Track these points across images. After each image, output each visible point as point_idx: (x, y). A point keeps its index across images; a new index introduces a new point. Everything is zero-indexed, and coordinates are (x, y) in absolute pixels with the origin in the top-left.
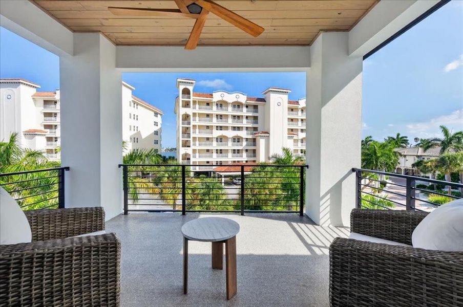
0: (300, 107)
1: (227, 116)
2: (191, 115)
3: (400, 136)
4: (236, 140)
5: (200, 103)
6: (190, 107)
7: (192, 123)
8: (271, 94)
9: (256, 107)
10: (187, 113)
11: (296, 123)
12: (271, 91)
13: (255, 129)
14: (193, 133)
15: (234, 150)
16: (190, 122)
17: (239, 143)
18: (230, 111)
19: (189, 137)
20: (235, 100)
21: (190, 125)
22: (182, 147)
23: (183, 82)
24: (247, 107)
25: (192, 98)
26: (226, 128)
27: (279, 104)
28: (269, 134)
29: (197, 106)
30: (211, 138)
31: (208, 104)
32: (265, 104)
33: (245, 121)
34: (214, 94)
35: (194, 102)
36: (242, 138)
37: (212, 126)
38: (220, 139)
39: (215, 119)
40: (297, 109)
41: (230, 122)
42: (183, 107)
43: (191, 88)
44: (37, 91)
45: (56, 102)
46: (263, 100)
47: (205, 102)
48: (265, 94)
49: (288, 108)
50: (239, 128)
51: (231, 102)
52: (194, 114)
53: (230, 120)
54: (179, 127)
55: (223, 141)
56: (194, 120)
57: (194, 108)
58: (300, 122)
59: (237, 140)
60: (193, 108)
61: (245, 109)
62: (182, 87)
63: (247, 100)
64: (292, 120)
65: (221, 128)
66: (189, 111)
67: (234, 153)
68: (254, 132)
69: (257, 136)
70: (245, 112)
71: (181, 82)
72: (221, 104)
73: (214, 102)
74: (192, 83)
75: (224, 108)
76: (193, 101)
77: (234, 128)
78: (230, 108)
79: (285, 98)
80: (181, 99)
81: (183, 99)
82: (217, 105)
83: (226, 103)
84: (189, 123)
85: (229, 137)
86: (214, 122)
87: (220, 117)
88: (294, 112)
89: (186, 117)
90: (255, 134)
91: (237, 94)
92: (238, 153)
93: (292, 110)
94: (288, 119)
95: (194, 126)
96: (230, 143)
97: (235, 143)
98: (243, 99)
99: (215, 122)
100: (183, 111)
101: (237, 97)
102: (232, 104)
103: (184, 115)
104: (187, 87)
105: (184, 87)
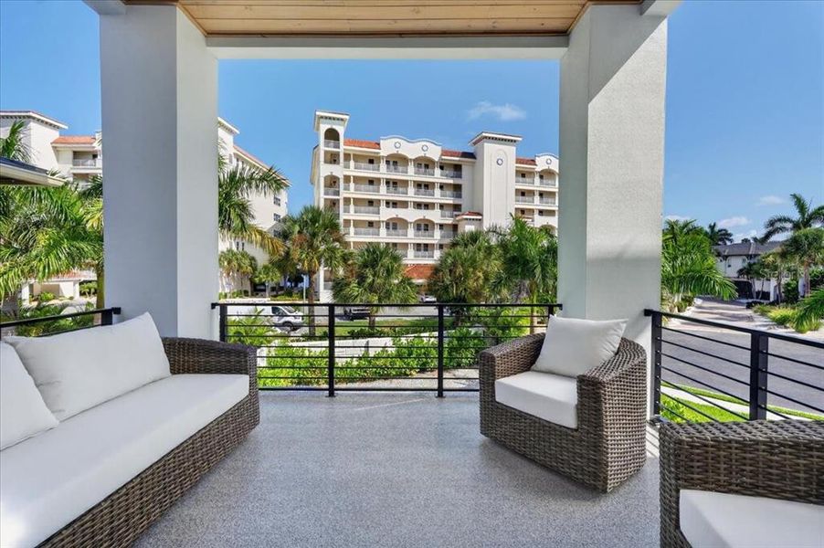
0: (538, 169)
1: (405, 183)
2: (341, 177)
3: (717, 229)
4: (423, 227)
5: (357, 158)
6: (339, 163)
7: (343, 194)
8: (485, 144)
9: (457, 168)
10: (334, 174)
11: (531, 199)
12: (486, 137)
13: (457, 207)
14: (345, 212)
15: (419, 245)
16: (339, 192)
17: (427, 233)
18: (411, 174)
20: (422, 154)
21: (339, 195)
23: (326, 118)
24: (442, 168)
25: (342, 149)
26: (404, 204)
27: (500, 162)
28: (482, 215)
29: (352, 163)
30: (377, 222)
31: (371, 161)
32: (474, 163)
33: (437, 191)
34: (382, 142)
35: (347, 157)
36: (433, 223)
37: (379, 200)
38: (394, 225)
39: (383, 188)
40: (532, 173)
41: (411, 194)
42: (326, 162)
43: (341, 129)
44: (60, 135)
45: (95, 156)
46: (471, 156)
47: (367, 156)
48: (475, 143)
49: (517, 171)
50: (427, 206)
51: (413, 158)
52: (347, 179)
53: (411, 190)
54: (319, 198)
55: (398, 227)
56: (347, 189)
57: (347, 167)
58: (537, 198)
59: (425, 226)
60: (345, 167)
61: (438, 171)
62: (324, 127)
63: (442, 155)
64: (523, 193)
65: (395, 204)
66: (338, 171)
67: (418, 250)
68: (455, 213)
69: (458, 221)
70: (437, 176)
71: (322, 117)
72: (396, 161)
73: (383, 157)
74: (342, 120)
75: (400, 168)
76: (345, 153)
77: (418, 205)
78: (411, 169)
79: (511, 151)
80: (323, 148)
81: (327, 149)
82: (388, 162)
83: (405, 160)
84: (337, 193)
85: (409, 220)
86: (381, 193)
87: (394, 184)
88: (527, 180)
89: (332, 182)
90: (456, 216)
91: (425, 143)
92: (426, 250)
93: (523, 176)
94: (517, 190)
95: (347, 201)
96: (411, 231)
97: (420, 233)
98: (434, 153)
99: (383, 193)
100: (326, 170)
101: (425, 148)
102: (415, 160)
103: (329, 178)
104: (334, 127)
105: (329, 127)
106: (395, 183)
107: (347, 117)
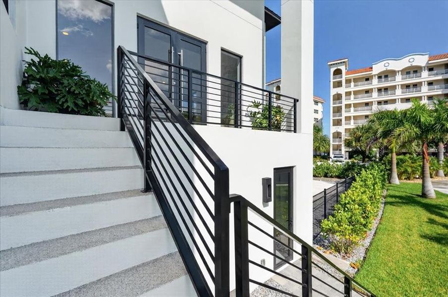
1: (394, 87)
2: (343, 93)
5: (356, 80)
6: (341, 86)
7: (344, 102)
10: (339, 93)
14: (345, 112)
16: (342, 102)
18: (399, 80)
19: (341, 115)
20: (409, 65)
21: (341, 104)
22: (333, 125)
23: (334, 64)
24: (430, 70)
25: (344, 77)
26: (393, 101)
29: (352, 84)
31: (367, 79)
33: (425, 88)
34: (373, 66)
35: (348, 81)
37: (372, 102)
39: (375, 94)
41: (399, 94)
43: (343, 68)
47: (364, 77)
51: (401, 69)
52: (348, 93)
53: (399, 91)
56: (348, 99)
57: (348, 87)
61: (425, 73)
62: (333, 70)
63: (429, 61)
65: (386, 102)
66: (342, 90)
70: (425, 77)
71: (331, 65)
72: (385, 75)
73: (375, 75)
74: (343, 62)
75: (390, 79)
76: (346, 80)
77: (406, 100)
78: (399, 77)
80: (332, 81)
81: (334, 80)
82: (379, 77)
83: (394, 73)
86: (374, 97)
89: (338, 97)
91: (411, 57)
95: (348, 106)
99: (376, 97)
100: (334, 91)
101: (411, 60)
102: (402, 71)
103: (336, 96)
104: (339, 68)
105: (336, 68)
106: (386, 89)
107: (347, 60)
